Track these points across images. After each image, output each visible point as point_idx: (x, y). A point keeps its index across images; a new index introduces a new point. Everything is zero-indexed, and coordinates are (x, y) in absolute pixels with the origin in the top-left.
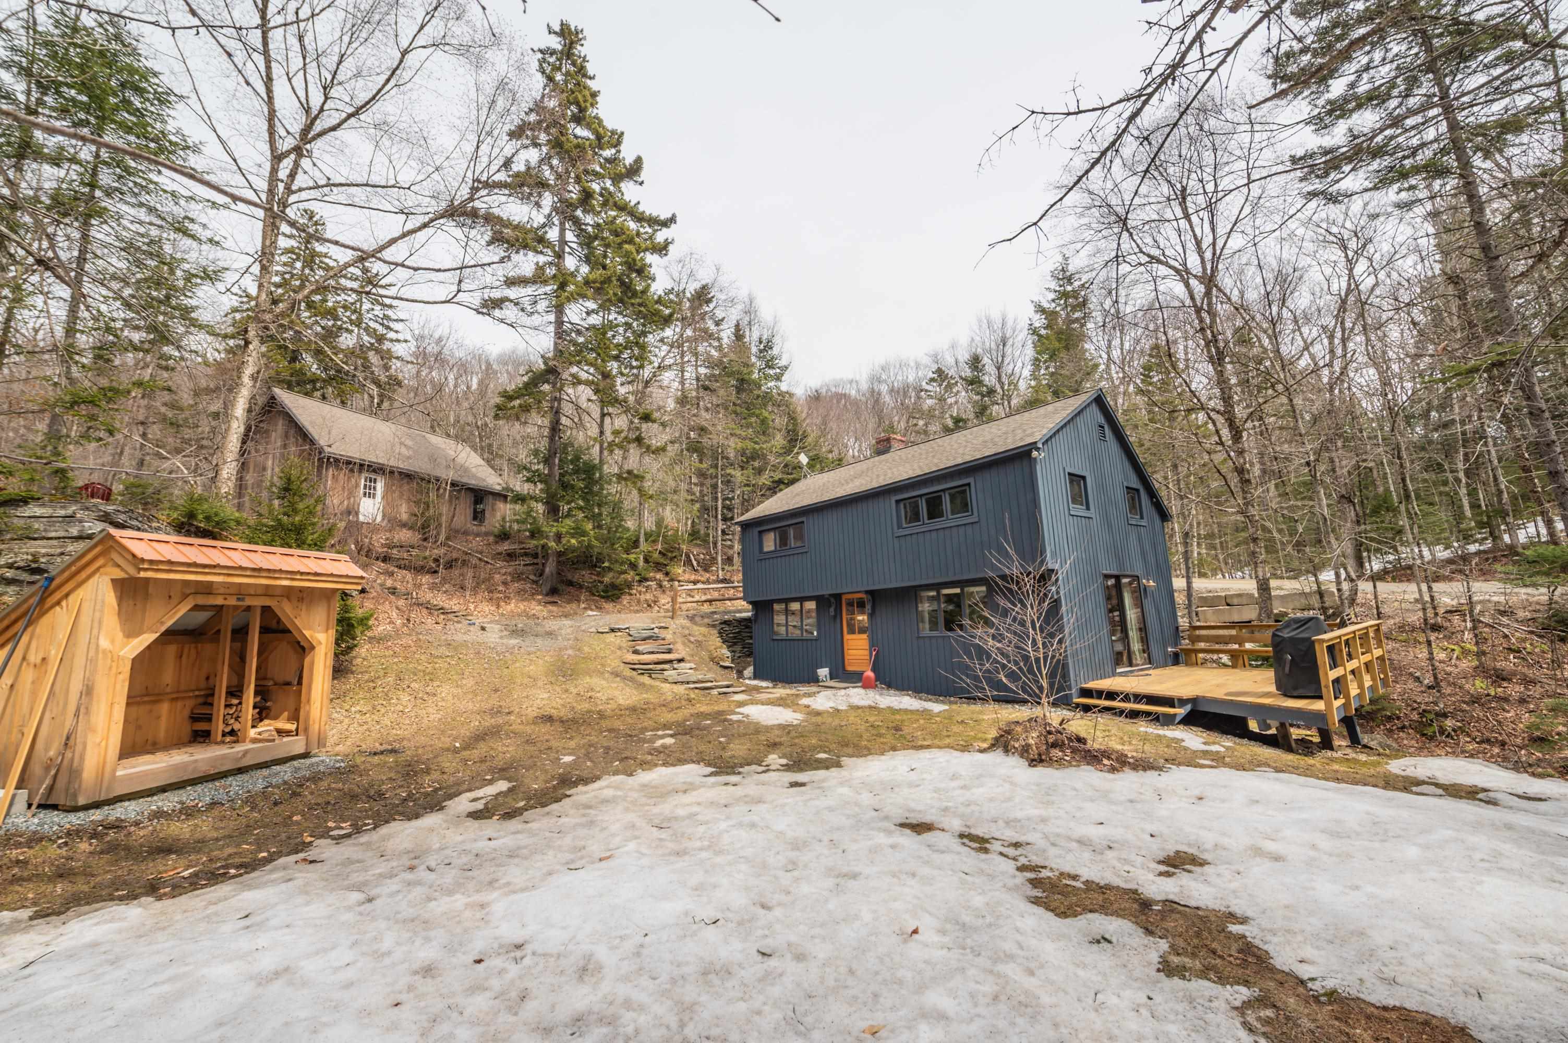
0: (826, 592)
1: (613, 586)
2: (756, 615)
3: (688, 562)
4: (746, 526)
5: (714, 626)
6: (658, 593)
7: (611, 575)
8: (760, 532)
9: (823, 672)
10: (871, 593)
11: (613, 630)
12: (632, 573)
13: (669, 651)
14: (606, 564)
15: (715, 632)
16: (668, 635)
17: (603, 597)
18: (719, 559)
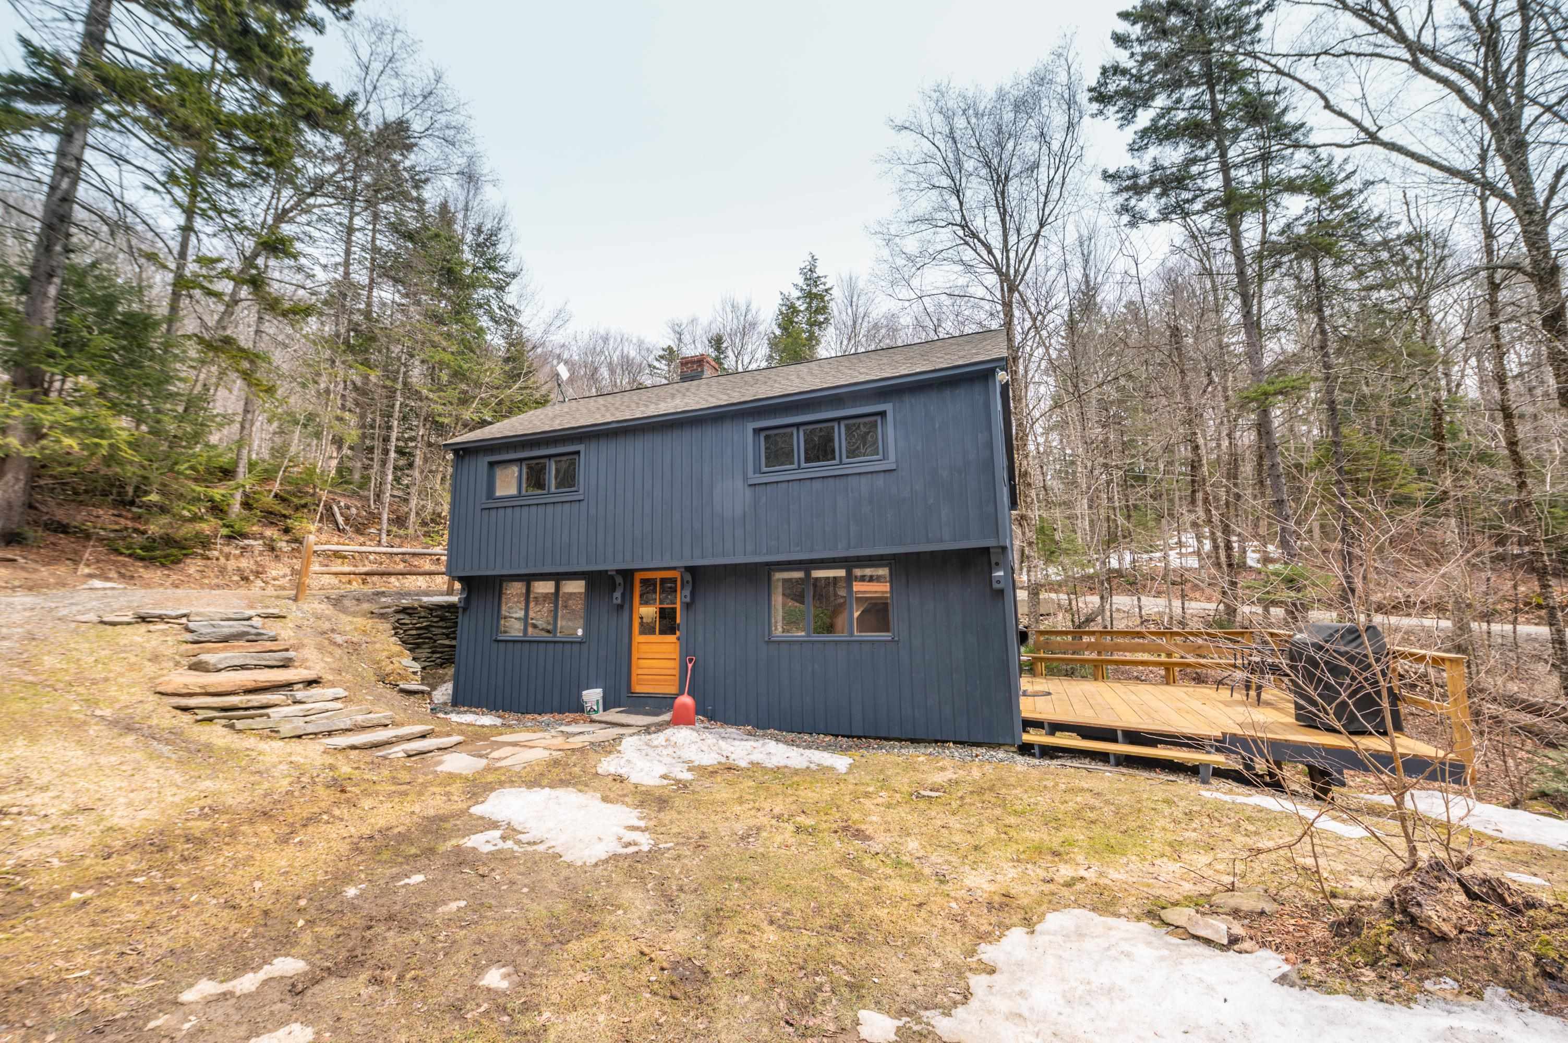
0: (611, 566)
1: (168, 541)
2: (467, 600)
3: (329, 515)
4: (463, 453)
5: (382, 616)
6: (266, 560)
7: (165, 520)
8: (492, 465)
9: (593, 696)
10: (691, 570)
11: (143, 619)
12: (214, 522)
13: (286, 664)
14: (154, 497)
15: (388, 626)
16: (285, 632)
17: (142, 559)
18: (385, 517)
